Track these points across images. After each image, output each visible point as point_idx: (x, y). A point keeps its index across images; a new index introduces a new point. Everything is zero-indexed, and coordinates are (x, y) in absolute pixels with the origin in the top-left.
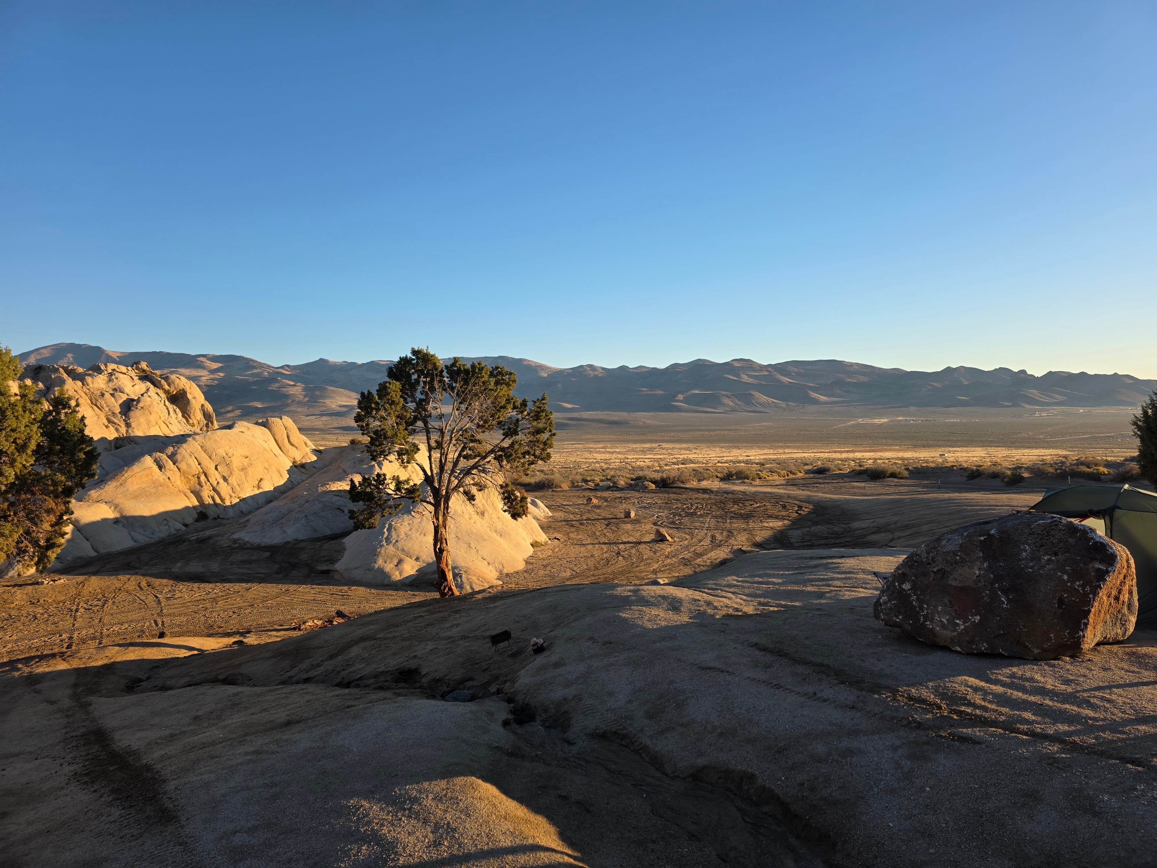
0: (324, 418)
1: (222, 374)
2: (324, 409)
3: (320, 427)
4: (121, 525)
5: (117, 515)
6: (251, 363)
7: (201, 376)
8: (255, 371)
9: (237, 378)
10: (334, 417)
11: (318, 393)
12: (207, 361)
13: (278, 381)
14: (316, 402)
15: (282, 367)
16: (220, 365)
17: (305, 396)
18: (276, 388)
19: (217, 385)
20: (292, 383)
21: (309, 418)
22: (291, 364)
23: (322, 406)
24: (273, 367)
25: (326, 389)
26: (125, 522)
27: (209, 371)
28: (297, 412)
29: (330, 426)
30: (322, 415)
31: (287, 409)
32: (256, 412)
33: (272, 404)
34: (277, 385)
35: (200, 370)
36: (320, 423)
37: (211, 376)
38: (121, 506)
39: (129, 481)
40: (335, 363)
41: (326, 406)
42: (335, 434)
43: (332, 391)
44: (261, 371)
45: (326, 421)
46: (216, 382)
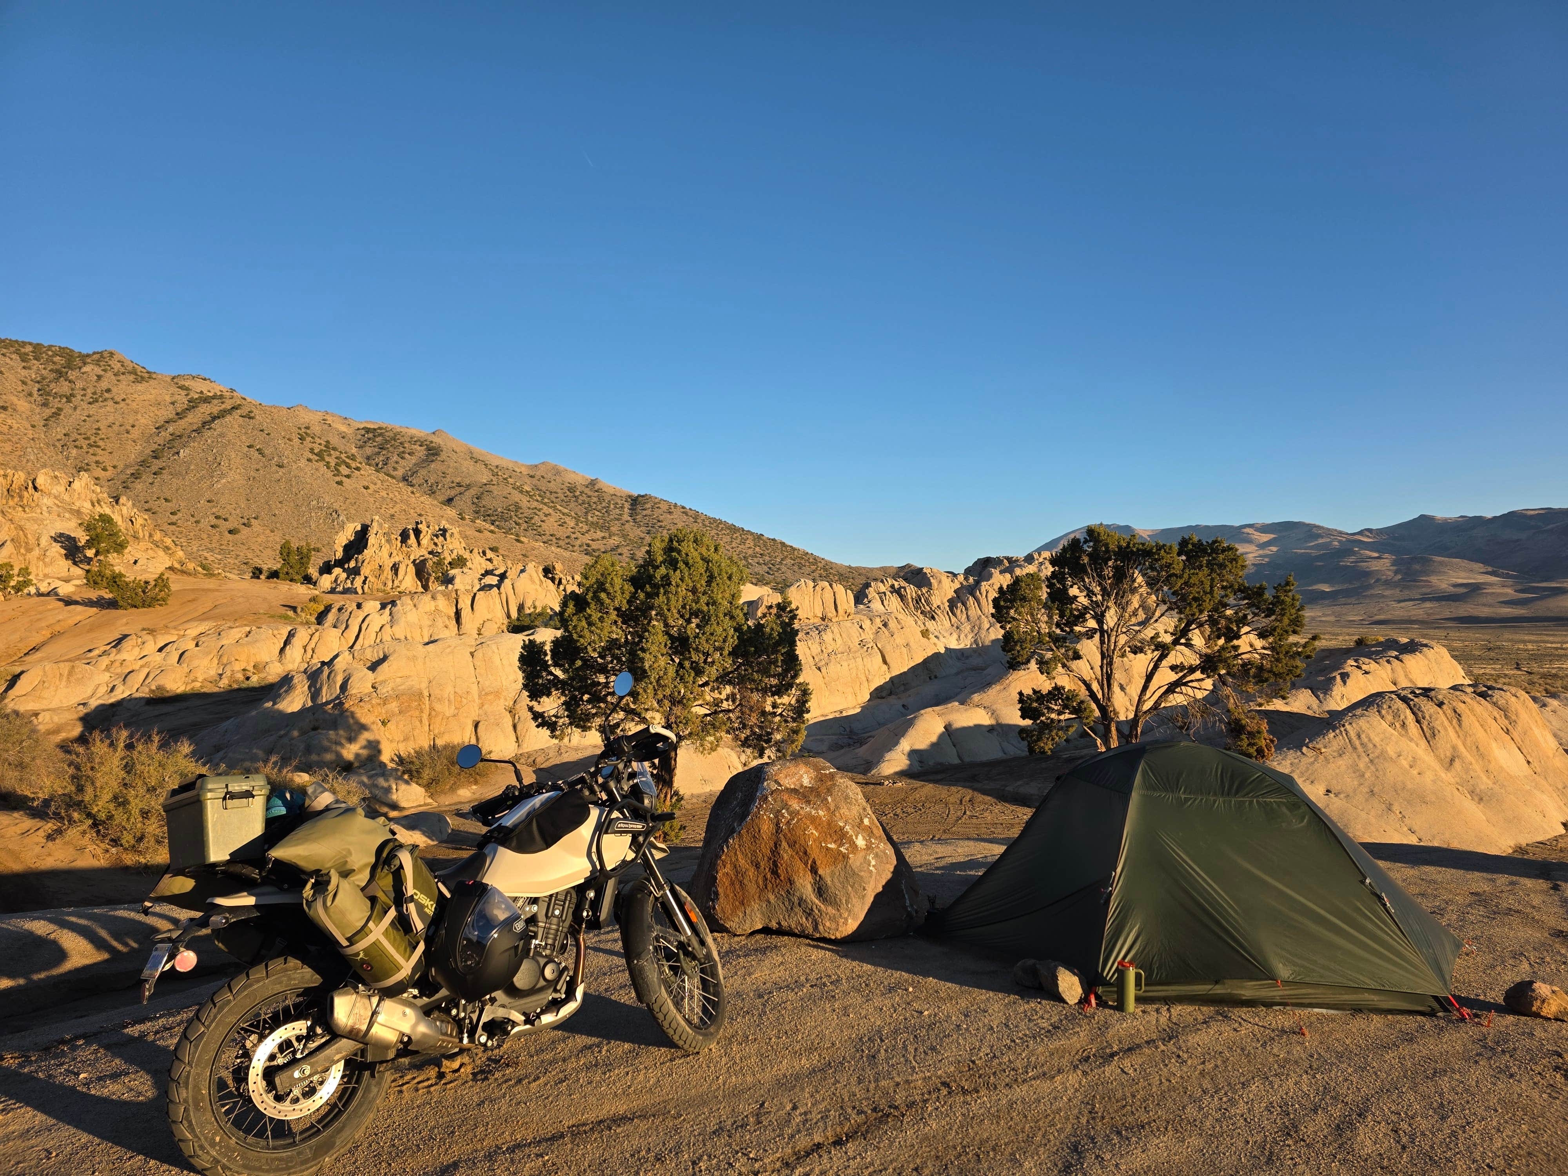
0: (1428, 605)
1: (1275, 549)
2: (1429, 590)
3: (1420, 618)
4: (995, 733)
5: (993, 722)
6: (1314, 530)
7: (1247, 553)
8: (1320, 541)
9: (1296, 553)
10: (1444, 603)
11: (1417, 567)
12: (1255, 533)
13: (1354, 553)
14: (1415, 581)
15: (1361, 533)
16: (1272, 536)
17: (1396, 572)
18: (1352, 562)
19: (1269, 563)
20: (1376, 555)
21: (1402, 604)
22: (1374, 527)
23: (1423, 587)
24: (1347, 534)
25: (1431, 560)
26: (1000, 730)
27: (1257, 546)
28: (1384, 596)
29: (1438, 617)
30: (1424, 600)
31: (1369, 593)
32: (1322, 599)
33: (1345, 586)
34: (1353, 558)
35: (1247, 545)
36: (1421, 612)
37: (1261, 552)
38: (998, 712)
39: (1013, 685)
40: (1446, 519)
41: (1431, 587)
42: (1445, 628)
43: (1441, 563)
44: (1329, 540)
45: (1431, 608)
46: (1267, 560)
